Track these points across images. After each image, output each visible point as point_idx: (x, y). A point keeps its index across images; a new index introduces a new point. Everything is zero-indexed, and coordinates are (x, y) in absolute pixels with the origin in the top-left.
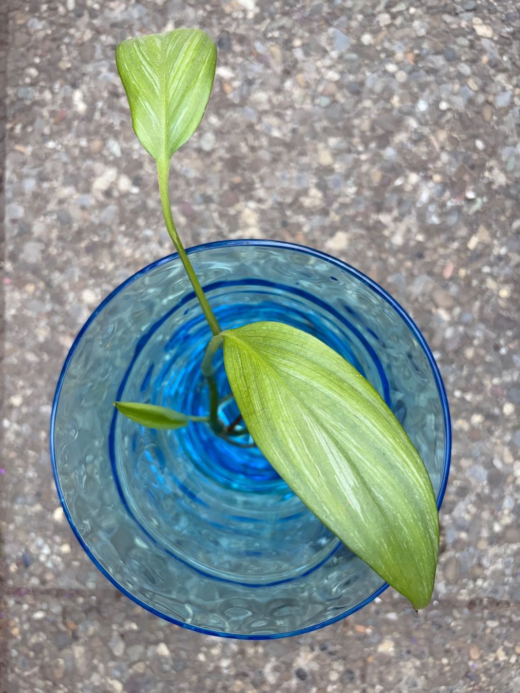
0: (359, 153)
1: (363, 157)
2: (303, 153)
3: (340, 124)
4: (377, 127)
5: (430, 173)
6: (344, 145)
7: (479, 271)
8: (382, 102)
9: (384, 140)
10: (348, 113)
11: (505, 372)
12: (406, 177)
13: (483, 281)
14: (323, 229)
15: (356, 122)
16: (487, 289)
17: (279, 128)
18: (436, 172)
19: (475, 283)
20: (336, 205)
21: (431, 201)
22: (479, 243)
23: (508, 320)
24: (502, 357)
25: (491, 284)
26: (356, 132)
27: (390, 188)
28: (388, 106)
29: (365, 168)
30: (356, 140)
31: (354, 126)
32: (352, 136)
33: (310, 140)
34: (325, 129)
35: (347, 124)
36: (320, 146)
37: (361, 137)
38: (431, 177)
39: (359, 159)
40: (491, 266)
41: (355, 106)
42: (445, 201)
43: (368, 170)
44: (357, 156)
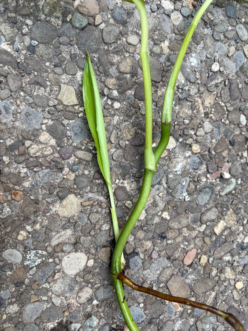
0: (113, 99)
1: (117, 105)
2: (40, 84)
5: (190, 141)
7: (221, 259)
10: (107, 44)
13: (221, 271)
14: (51, 188)
15: (116, 59)
17: (12, 42)
18: (197, 142)
20: (72, 160)
21: (185, 173)
22: (226, 228)
25: (229, 273)
26: (113, 71)
30: (111, 82)
31: (112, 64)
32: (107, 75)
33: (52, 66)
34: (73, 57)
35: (104, 59)
36: (64, 78)
37: (118, 78)
38: (191, 146)
39: (112, 106)
40: (232, 256)
41: (118, 38)
42: (199, 176)
43: (119, 124)
44: (109, 102)
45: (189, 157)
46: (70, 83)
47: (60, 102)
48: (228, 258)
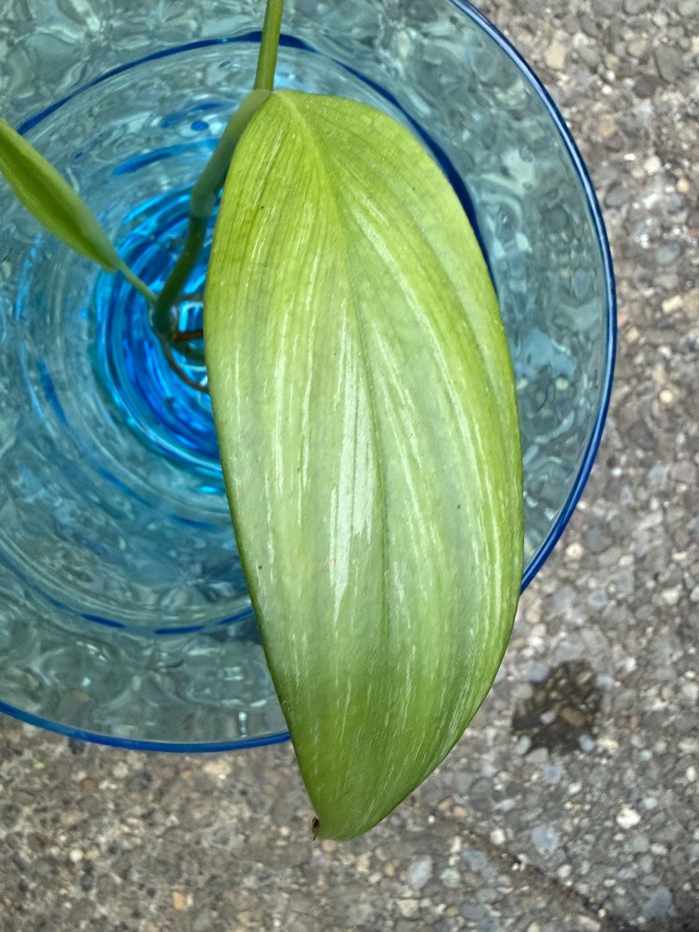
0: (605, 81)
1: (607, 90)
2: (529, 29)
3: (606, 23)
4: (651, 61)
5: (678, 172)
6: (592, 56)
7: (655, 347)
8: (681, 31)
9: (648, 87)
10: (626, 13)
11: (601, 501)
12: (646, 157)
13: (650, 364)
15: (629, 35)
16: (650, 378)
18: (687, 178)
19: (640, 359)
21: (655, 212)
22: (680, 310)
23: (650, 435)
24: (610, 480)
25: (658, 373)
26: (619, 48)
27: (614, 156)
28: (684, 43)
29: (598, 106)
30: (612, 60)
31: (622, 39)
32: (611, 50)
33: (552, 16)
34: (580, 15)
35: (615, 30)
36: (560, 34)
37: (622, 60)
38: (677, 179)
39: (600, 89)
40: (674, 351)
41: (642, 11)
42: (673, 223)
43: (601, 112)
44: (600, 83)
45: (670, 194)
46: (566, 42)
47: (543, 60)
48: (665, 351)
